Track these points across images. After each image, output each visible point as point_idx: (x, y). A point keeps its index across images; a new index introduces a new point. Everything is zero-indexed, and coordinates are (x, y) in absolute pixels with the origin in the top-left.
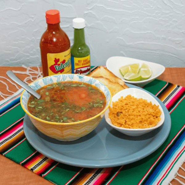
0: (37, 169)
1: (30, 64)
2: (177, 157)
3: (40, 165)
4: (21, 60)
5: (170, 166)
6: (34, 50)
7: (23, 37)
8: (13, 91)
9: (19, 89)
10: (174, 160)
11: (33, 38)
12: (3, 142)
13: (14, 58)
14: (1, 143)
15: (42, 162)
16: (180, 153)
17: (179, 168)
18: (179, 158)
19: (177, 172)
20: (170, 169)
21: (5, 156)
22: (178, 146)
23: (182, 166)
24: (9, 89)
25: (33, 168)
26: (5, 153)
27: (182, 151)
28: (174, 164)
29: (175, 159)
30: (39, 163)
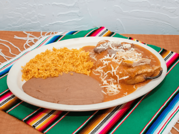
0: (38, 125)
1: (31, 29)
2: (170, 117)
3: (41, 122)
4: (23, 25)
5: (164, 126)
6: (36, 16)
7: (25, 3)
8: (16, 54)
9: (21, 52)
10: (168, 121)
11: (35, 4)
12: (7, 101)
13: (16, 23)
14: (1, 104)
15: (44, 119)
16: (173, 114)
17: (172, 128)
18: (172, 118)
19: (170, 131)
20: (163, 128)
21: (8, 113)
22: (171, 107)
23: (174, 126)
24: (11, 52)
25: (35, 125)
26: (8, 111)
27: (174, 112)
28: (167, 124)
29: (168, 119)
30: (41, 120)
